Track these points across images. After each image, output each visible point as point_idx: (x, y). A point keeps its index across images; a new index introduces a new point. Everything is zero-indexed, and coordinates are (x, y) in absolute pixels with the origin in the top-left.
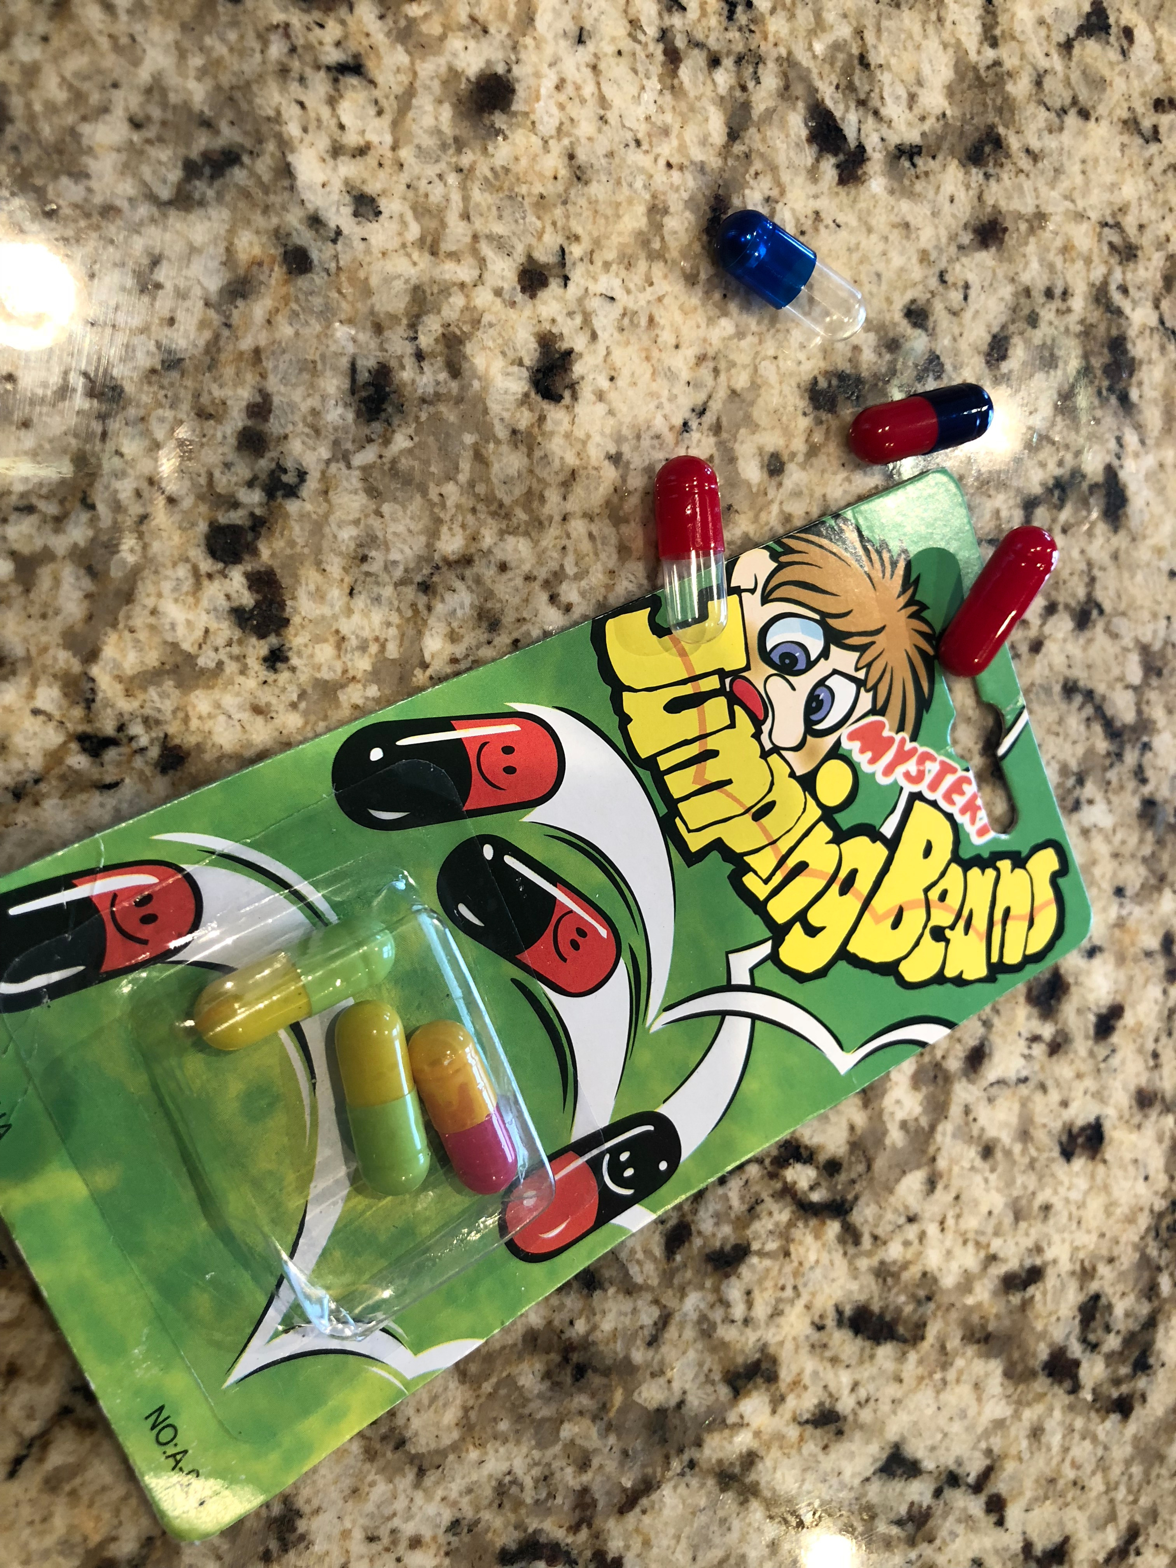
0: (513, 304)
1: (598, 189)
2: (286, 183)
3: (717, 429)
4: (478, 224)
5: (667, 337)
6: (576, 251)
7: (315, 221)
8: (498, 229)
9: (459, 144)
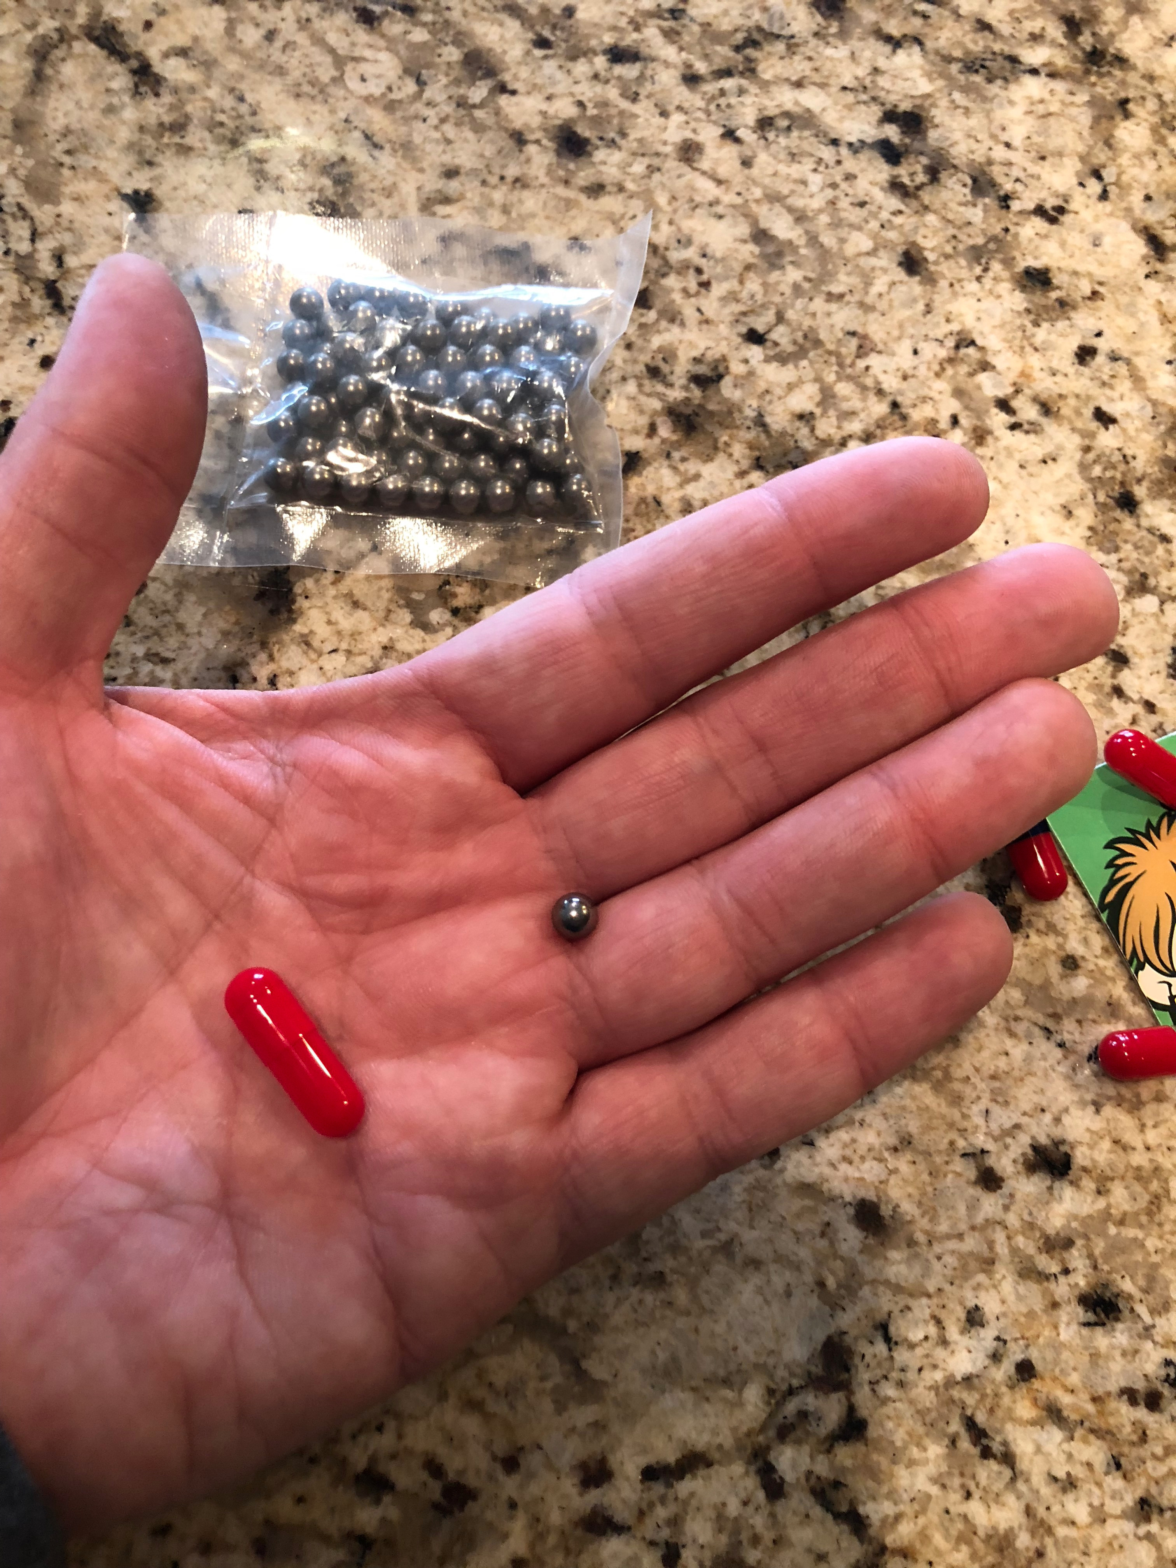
0: (1012, 1196)
1: (913, 1126)
2: (976, 1381)
3: (1056, 1017)
4: (963, 1227)
5: (1002, 1063)
6: (961, 1143)
7: (996, 1357)
8: (962, 1209)
9: (911, 1243)
